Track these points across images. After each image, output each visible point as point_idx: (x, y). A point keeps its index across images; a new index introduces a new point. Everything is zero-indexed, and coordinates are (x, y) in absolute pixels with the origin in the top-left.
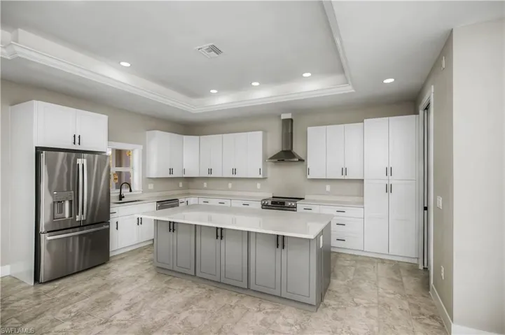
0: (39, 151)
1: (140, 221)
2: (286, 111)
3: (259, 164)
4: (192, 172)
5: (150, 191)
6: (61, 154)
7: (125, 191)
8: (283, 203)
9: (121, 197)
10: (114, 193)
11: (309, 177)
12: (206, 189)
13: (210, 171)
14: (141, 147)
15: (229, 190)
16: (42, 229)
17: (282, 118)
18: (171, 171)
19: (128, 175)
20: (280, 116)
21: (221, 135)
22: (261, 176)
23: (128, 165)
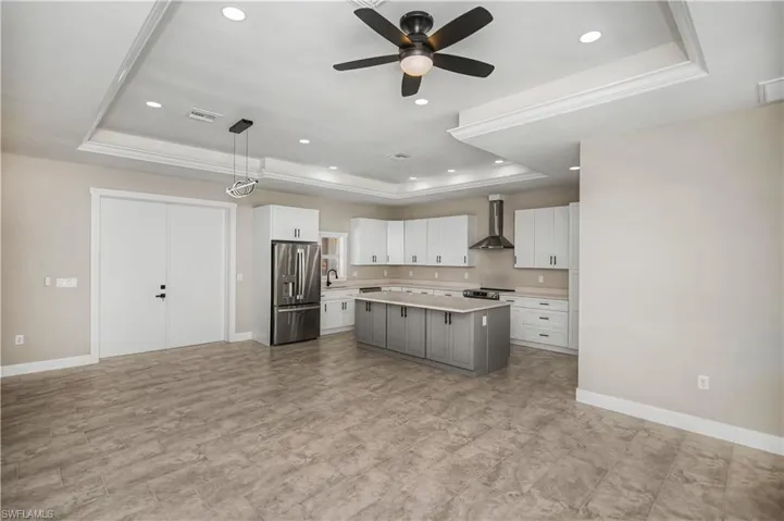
0: (274, 243)
1: (344, 306)
2: (494, 192)
3: (465, 251)
4: (397, 259)
5: (354, 279)
6: (284, 245)
7: (332, 278)
8: (486, 294)
9: (329, 283)
10: (324, 279)
11: (516, 266)
12: (411, 279)
13: (415, 259)
14: (346, 235)
15: (435, 280)
16: (275, 303)
17: (491, 199)
18: (374, 258)
19: (335, 263)
20: (488, 198)
21: (425, 220)
22: (466, 265)
23: (334, 253)
